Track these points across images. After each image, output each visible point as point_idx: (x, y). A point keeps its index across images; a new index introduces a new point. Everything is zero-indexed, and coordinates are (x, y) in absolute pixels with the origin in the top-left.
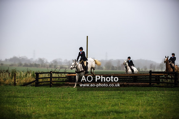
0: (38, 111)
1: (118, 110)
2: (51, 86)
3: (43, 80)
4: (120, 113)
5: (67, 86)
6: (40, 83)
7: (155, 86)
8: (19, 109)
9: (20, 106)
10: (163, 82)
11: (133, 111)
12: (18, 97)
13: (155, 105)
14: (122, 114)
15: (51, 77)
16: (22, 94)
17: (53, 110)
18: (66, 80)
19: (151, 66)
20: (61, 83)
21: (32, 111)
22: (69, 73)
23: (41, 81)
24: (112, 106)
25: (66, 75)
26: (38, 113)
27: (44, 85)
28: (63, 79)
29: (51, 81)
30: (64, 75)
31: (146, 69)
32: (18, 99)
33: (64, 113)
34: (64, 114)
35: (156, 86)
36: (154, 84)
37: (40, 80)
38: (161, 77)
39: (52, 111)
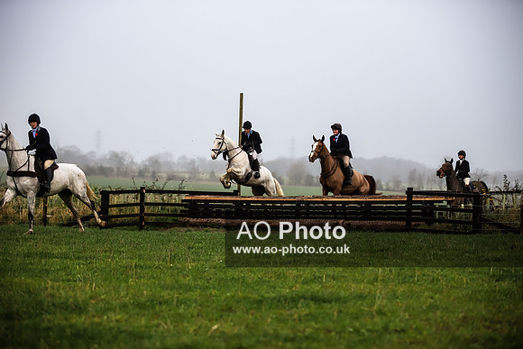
0: (105, 293)
1: (320, 294)
2: (141, 228)
3: (121, 211)
4: (325, 302)
5: (186, 229)
6: (113, 219)
7: (420, 230)
8: (52, 287)
9: (57, 281)
10: (441, 221)
11: (361, 297)
12: (53, 256)
13: (418, 281)
14: (329, 306)
15: (142, 204)
16: (64, 249)
17: (145, 292)
18: (182, 211)
19: (413, 175)
20: (170, 220)
21: (89, 293)
22: (192, 193)
23: (114, 213)
24: (303, 283)
25: (184, 197)
26: (105, 299)
27: (122, 225)
28: (176, 210)
29: (142, 215)
30: (176, 199)
31: (398, 183)
32: (51, 261)
33: (175, 299)
34: (175, 302)
35: (424, 231)
36: (419, 225)
37: (114, 211)
38: (437, 205)
39: (142, 294)
